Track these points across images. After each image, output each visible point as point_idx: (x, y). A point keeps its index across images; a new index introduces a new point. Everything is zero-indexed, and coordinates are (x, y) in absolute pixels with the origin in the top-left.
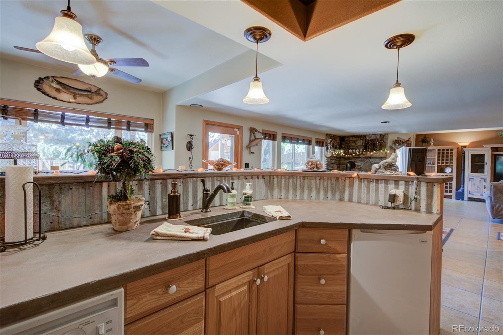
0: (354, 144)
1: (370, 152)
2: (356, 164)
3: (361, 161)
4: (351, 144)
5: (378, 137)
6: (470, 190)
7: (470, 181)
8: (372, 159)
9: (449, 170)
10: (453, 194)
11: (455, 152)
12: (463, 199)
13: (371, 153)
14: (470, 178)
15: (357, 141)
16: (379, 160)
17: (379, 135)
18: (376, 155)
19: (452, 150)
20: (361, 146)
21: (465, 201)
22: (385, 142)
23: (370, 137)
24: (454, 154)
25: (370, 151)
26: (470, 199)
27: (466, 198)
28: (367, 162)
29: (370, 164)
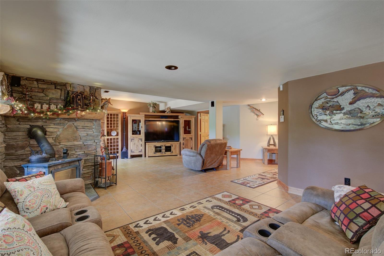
0: (42, 95)
1: (82, 111)
2: (47, 129)
3: (58, 124)
4: (36, 94)
5: (88, 90)
6: (132, 149)
7: (132, 141)
8: (77, 122)
9: (114, 133)
10: (119, 154)
11: (120, 116)
12: (127, 157)
13: (83, 113)
14: (132, 139)
15: (49, 90)
16: (89, 123)
17: (89, 87)
18: (89, 116)
19: (117, 115)
20: (57, 99)
21: (129, 158)
22: (97, 99)
23: (74, 87)
24: (119, 118)
25: (80, 109)
26: (133, 156)
27: (129, 156)
28: (70, 126)
29: (75, 129)
